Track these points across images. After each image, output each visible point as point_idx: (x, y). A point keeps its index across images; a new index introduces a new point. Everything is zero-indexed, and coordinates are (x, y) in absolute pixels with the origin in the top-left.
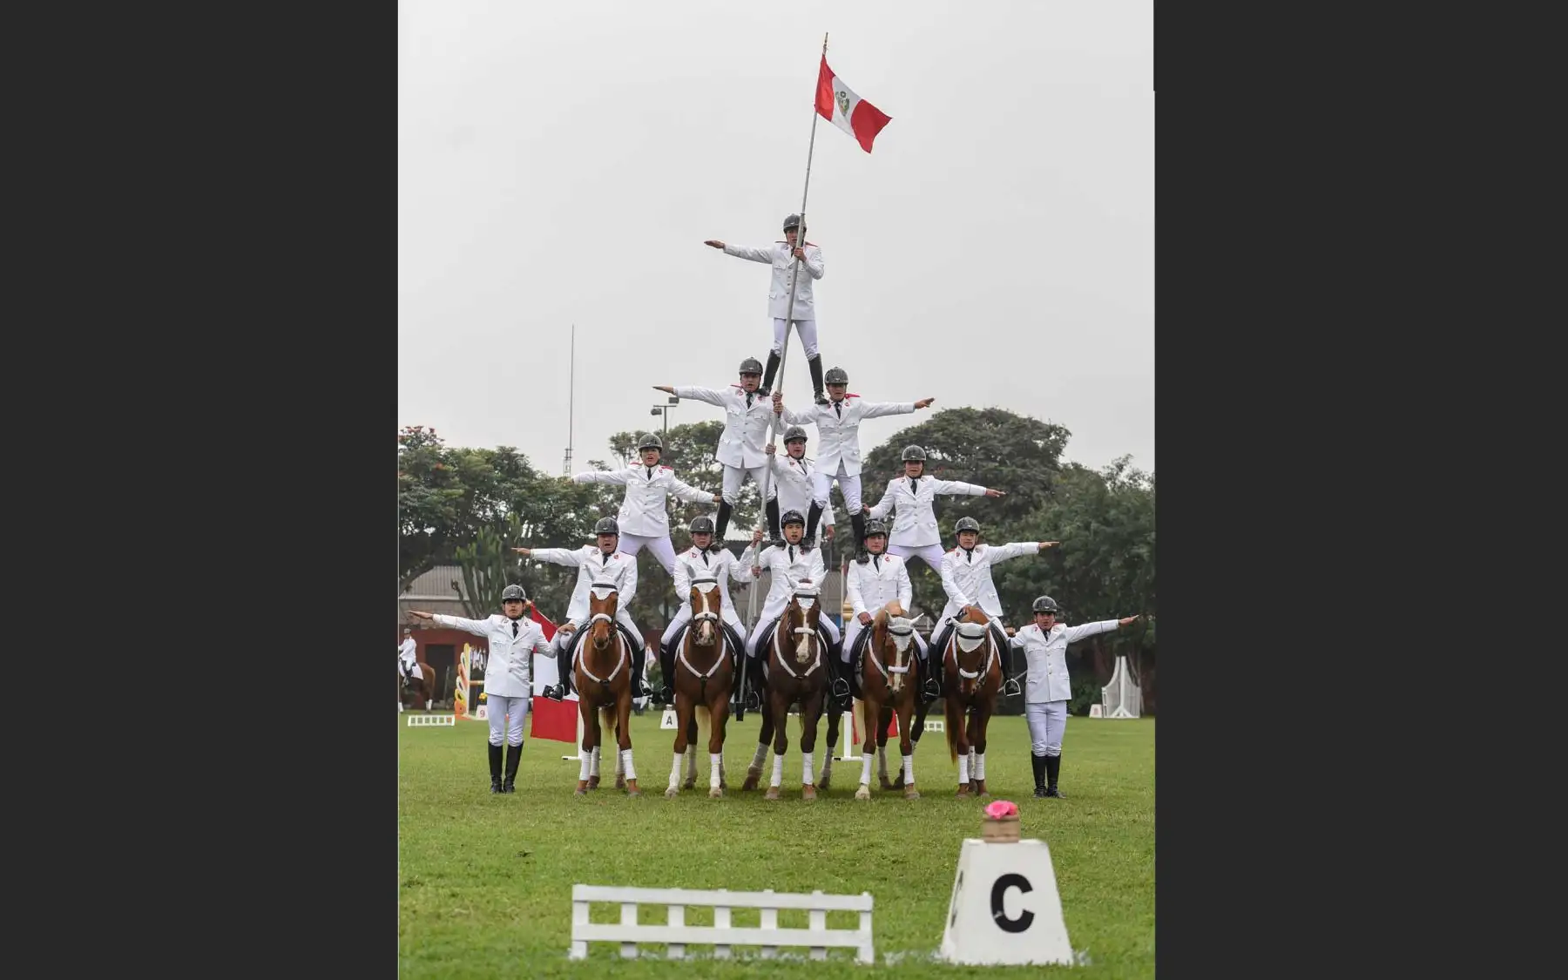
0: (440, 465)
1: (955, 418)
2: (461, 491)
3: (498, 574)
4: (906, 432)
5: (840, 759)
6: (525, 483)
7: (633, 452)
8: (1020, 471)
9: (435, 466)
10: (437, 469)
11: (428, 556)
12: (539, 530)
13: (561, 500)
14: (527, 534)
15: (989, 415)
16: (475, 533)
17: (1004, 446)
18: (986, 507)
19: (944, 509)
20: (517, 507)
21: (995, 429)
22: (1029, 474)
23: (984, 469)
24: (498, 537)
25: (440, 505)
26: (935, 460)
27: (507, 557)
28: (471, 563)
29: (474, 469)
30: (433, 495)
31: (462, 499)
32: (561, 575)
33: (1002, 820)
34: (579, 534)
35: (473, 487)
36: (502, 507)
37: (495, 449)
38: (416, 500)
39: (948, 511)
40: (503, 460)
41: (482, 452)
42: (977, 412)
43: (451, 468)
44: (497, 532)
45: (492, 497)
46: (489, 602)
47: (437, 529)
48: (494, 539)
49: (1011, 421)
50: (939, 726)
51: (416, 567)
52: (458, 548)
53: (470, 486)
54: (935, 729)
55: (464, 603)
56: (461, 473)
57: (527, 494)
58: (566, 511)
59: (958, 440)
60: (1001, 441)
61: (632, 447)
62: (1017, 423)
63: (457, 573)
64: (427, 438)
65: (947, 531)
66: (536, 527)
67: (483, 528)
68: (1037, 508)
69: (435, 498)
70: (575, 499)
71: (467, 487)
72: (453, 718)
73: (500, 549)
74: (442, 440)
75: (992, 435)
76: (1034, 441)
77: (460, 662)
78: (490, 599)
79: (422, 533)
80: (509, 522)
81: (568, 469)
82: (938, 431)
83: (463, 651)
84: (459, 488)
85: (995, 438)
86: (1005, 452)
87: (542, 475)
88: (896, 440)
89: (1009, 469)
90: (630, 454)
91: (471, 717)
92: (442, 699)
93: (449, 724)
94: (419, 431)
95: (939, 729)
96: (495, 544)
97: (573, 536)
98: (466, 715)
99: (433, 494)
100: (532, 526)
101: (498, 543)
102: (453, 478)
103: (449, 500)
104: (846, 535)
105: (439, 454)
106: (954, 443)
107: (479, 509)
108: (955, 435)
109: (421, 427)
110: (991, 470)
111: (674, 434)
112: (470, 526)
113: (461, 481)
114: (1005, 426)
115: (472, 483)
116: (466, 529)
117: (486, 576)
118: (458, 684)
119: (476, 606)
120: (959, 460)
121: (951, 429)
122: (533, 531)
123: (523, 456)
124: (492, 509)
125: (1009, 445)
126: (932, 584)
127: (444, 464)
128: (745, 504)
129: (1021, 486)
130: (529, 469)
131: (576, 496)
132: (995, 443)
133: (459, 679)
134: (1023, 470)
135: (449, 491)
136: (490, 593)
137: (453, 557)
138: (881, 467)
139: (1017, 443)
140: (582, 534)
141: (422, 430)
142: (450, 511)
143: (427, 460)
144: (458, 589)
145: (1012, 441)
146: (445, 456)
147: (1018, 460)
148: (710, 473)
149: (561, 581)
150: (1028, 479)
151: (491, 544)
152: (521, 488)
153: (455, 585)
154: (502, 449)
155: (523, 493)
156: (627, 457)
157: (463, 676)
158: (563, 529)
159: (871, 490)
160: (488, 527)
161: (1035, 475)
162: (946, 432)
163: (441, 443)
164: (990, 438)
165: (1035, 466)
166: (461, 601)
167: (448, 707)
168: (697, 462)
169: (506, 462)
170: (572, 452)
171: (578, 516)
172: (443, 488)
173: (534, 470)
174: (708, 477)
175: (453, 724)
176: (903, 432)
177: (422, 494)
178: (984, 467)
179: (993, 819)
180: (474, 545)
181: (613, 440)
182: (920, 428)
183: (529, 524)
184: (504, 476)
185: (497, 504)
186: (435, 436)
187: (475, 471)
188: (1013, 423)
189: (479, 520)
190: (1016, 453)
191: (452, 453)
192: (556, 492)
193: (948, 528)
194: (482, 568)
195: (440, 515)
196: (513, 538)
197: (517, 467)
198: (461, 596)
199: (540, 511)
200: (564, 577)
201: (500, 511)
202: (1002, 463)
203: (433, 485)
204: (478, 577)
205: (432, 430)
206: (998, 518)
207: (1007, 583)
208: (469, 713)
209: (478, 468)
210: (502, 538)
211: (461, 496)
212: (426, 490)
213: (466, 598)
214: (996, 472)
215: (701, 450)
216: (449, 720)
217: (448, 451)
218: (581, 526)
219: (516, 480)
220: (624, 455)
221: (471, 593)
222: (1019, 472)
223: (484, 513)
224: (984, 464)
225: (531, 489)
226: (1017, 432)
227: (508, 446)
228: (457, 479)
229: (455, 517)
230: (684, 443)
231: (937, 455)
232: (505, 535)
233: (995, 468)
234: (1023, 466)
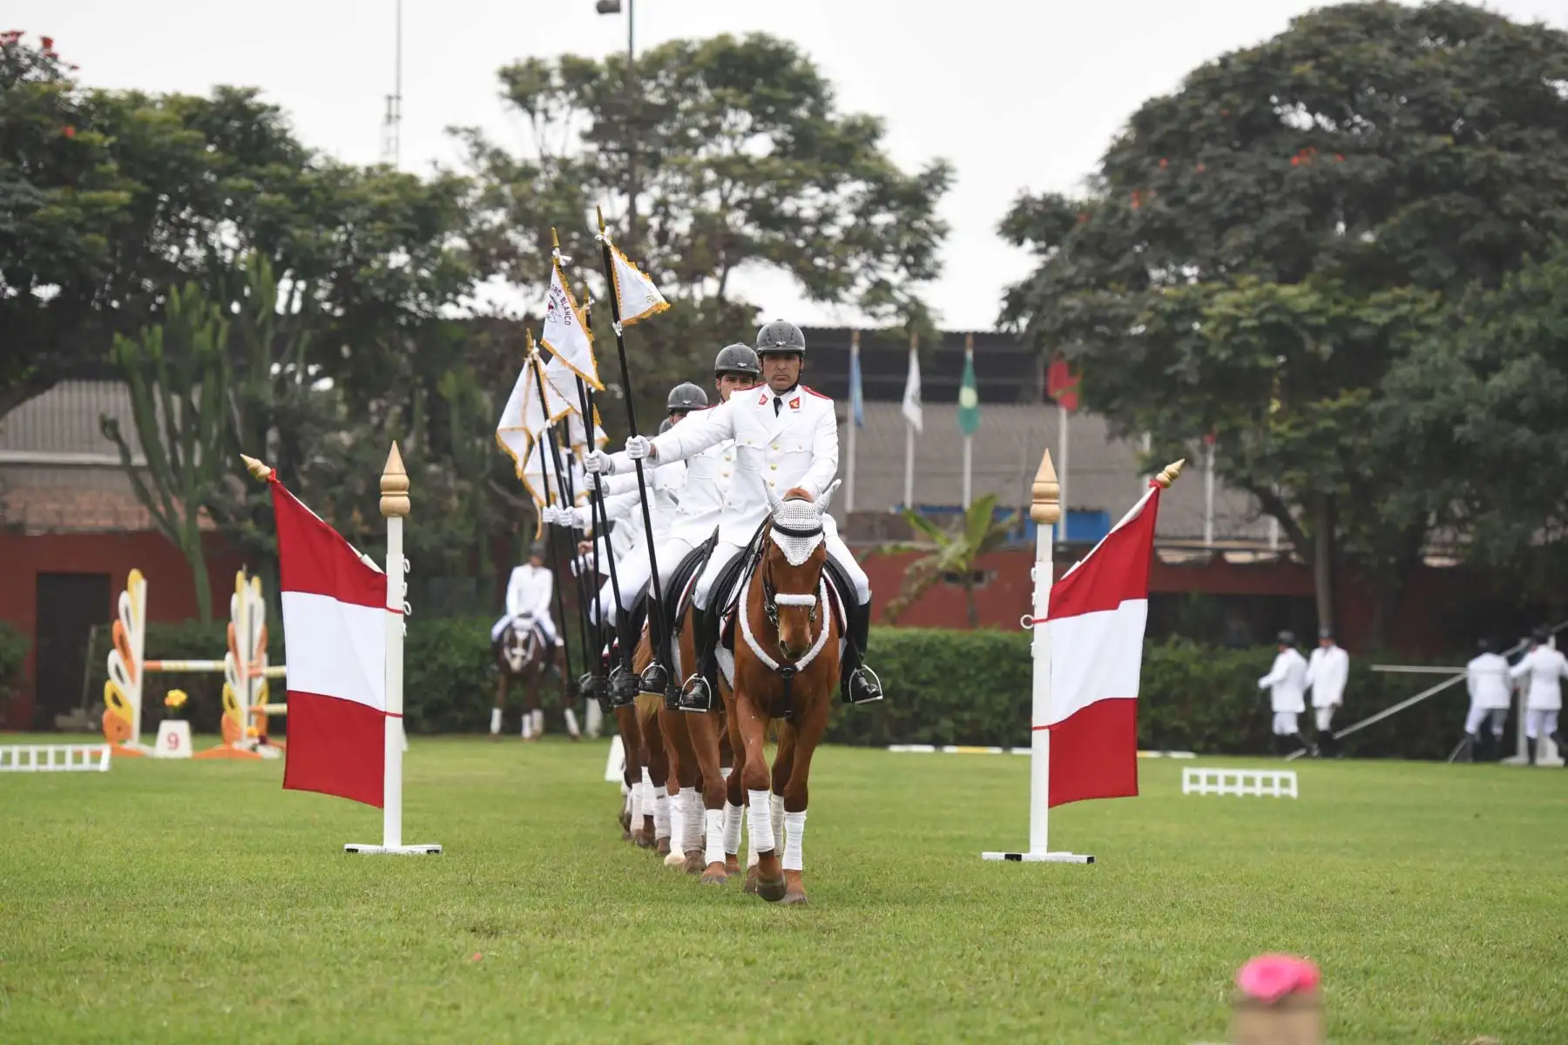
0: (71, 131)
1: (1347, 24)
2: (124, 196)
3: (217, 402)
4: (1225, 61)
5: (1018, 858)
6: (281, 178)
7: (553, 105)
8: (1507, 159)
9: (56, 133)
10: (64, 139)
11: (43, 356)
12: (320, 294)
13: (371, 220)
14: (289, 305)
15: (1436, 19)
16: (160, 300)
17: (1470, 95)
18: (1419, 244)
19: (1316, 251)
20: (263, 235)
21: (1449, 50)
22: (1531, 166)
23: (1416, 153)
24: (216, 309)
25: (71, 231)
26: (1295, 131)
27: (242, 361)
28: (150, 372)
29: (157, 140)
30: (52, 203)
31: (127, 217)
32: (373, 406)
33: (1280, 1003)
34: (419, 305)
35: (158, 188)
36: (227, 235)
37: (207, 94)
38: (10, 215)
39: (1322, 256)
40: (228, 119)
41: (173, 102)
42: (1407, 11)
43: (97, 137)
44: (215, 297)
45: (202, 210)
46: (196, 470)
47: (64, 290)
48: (207, 316)
49: (1490, 32)
50: (1285, 783)
51: (13, 383)
52: (118, 338)
53: (147, 182)
54: (1276, 791)
55: (133, 472)
56: (120, 152)
57: (288, 204)
58: (387, 249)
59: (1353, 82)
60: (1462, 82)
61: (551, 92)
62: (1504, 37)
63: (115, 400)
64: (34, 60)
65: (1319, 306)
66: (312, 287)
67: (181, 289)
68: (1540, 256)
69: (58, 211)
70: (406, 218)
71: (138, 185)
72: (106, 751)
73: (222, 340)
74: (74, 68)
75: (1441, 67)
76: (1547, 83)
77: (117, 616)
78: (197, 461)
79: (26, 297)
80: (243, 273)
81: (392, 144)
82: (1305, 58)
83: (125, 587)
84: (117, 190)
85: (1447, 75)
86: (1470, 110)
87: (327, 159)
88: (1199, 83)
89: (1482, 154)
90: (545, 111)
91: (145, 749)
92: (78, 705)
93: (95, 767)
94: (14, 43)
95: (1285, 791)
96: (209, 326)
97: (405, 311)
98: (134, 743)
99: (54, 202)
100: (302, 285)
101: (217, 325)
102: (103, 162)
103: (95, 216)
104: (1071, 315)
105: (68, 101)
106: (1344, 87)
107: (169, 242)
108: (1345, 68)
109: (18, 34)
110: (1433, 154)
111: (655, 63)
112: (148, 284)
113: (125, 172)
114: (1476, 44)
115: (152, 176)
116: (138, 289)
117: (188, 406)
118: (112, 671)
119: (164, 481)
120: (1356, 131)
121: (1338, 52)
122: (307, 297)
123: (276, 109)
124: (202, 238)
125: (1484, 93)
126: (1278, 435)
127: (80, 127)
128: (828, 238)
129: (1508, 197)
130: (291, 142)
131: (410, 212)
132: (1448, 87)
133: (114, 657)
134: (1518, 157)
135: (95, 195)
136: (198, 448)
137: (105, 358)
138: (1159, 149)
139: (1503, 87)
140: (427, 306)
141: (22, 41)
142: (95, 244)
143: (36, 117)
144: (117, 438)
145: (1491, 81)
146: (81, 108)
147: (1506, 130)
148: (744, 160)
149: (375, 420)
150: (1528, 178)
151: (202, 327)
152: (273, 191)
153: (109, 427)
154: (225, 91)
155: (280, 203)
156: (540, 117)
157: (126, 653)
158: (380, 293)
159: (1134, 206)
160: (191, 287)
161: (1545, 170)
162: (1324, 60)
163: (70, 75)
164: (1435, 73)
165: (1545, 144)
166: (127, 467)
167: (92, 725)
168: (711, 132)
169: (236, 124)
170: (402, 103)
171: (418, 263)
172: (79, 187)
173: (306, 145)
174: (739, 170)
175: (104, 765)
176: (1216, 62)
177: (29, 200)
178: (1414, 145)
179: (1254, 1003)
180: (158, 330)
181: (507, 75)
182: (1260, 51)
183: (295, 278)
184: (232, 160)
185: (213, 229)
186: (54, 57)
187: (159, 146)
188: (1495, 39)
189: (170, 267)
190: (1498, 113)
191: (100, 101)
192: (362, 201)
193: (1322, 300)
194: (177, 385)
195: (71, 254)
196: (255, 314)
197: (263, 132)
198: (125, 453)
199: (321, 249)
200: (383, 412)
201: (224, 247)
202: (1464, 138)
203: (52, 178)
204: (168, 407)
205: (47, 42)
206: (1446, 273)
207: (1468, 427)
208: (142, 741)
209: (168, 138)
210: (227, 312)
211: (123, 207)
212: (36, 191)
213: (139, 459)
214: (1448, 160)
215: (720, 100)
216: (96, 757)
217: (90, 94)
218: (423, 285)
219: (263, 171)
220: (532, 112)
221: (148, 443)
222: (1503, 164)
223: (182, 251)
224: (1418, 139)
225: (299, 192)
226: (1505, 60)
227: (238, 83)
228: (113, 166)
229: (109, 260)
230: (679, 86)
231: (1301, 118)
232: (236, 307)
233: (1445, 151)
234: (1516, 146)
